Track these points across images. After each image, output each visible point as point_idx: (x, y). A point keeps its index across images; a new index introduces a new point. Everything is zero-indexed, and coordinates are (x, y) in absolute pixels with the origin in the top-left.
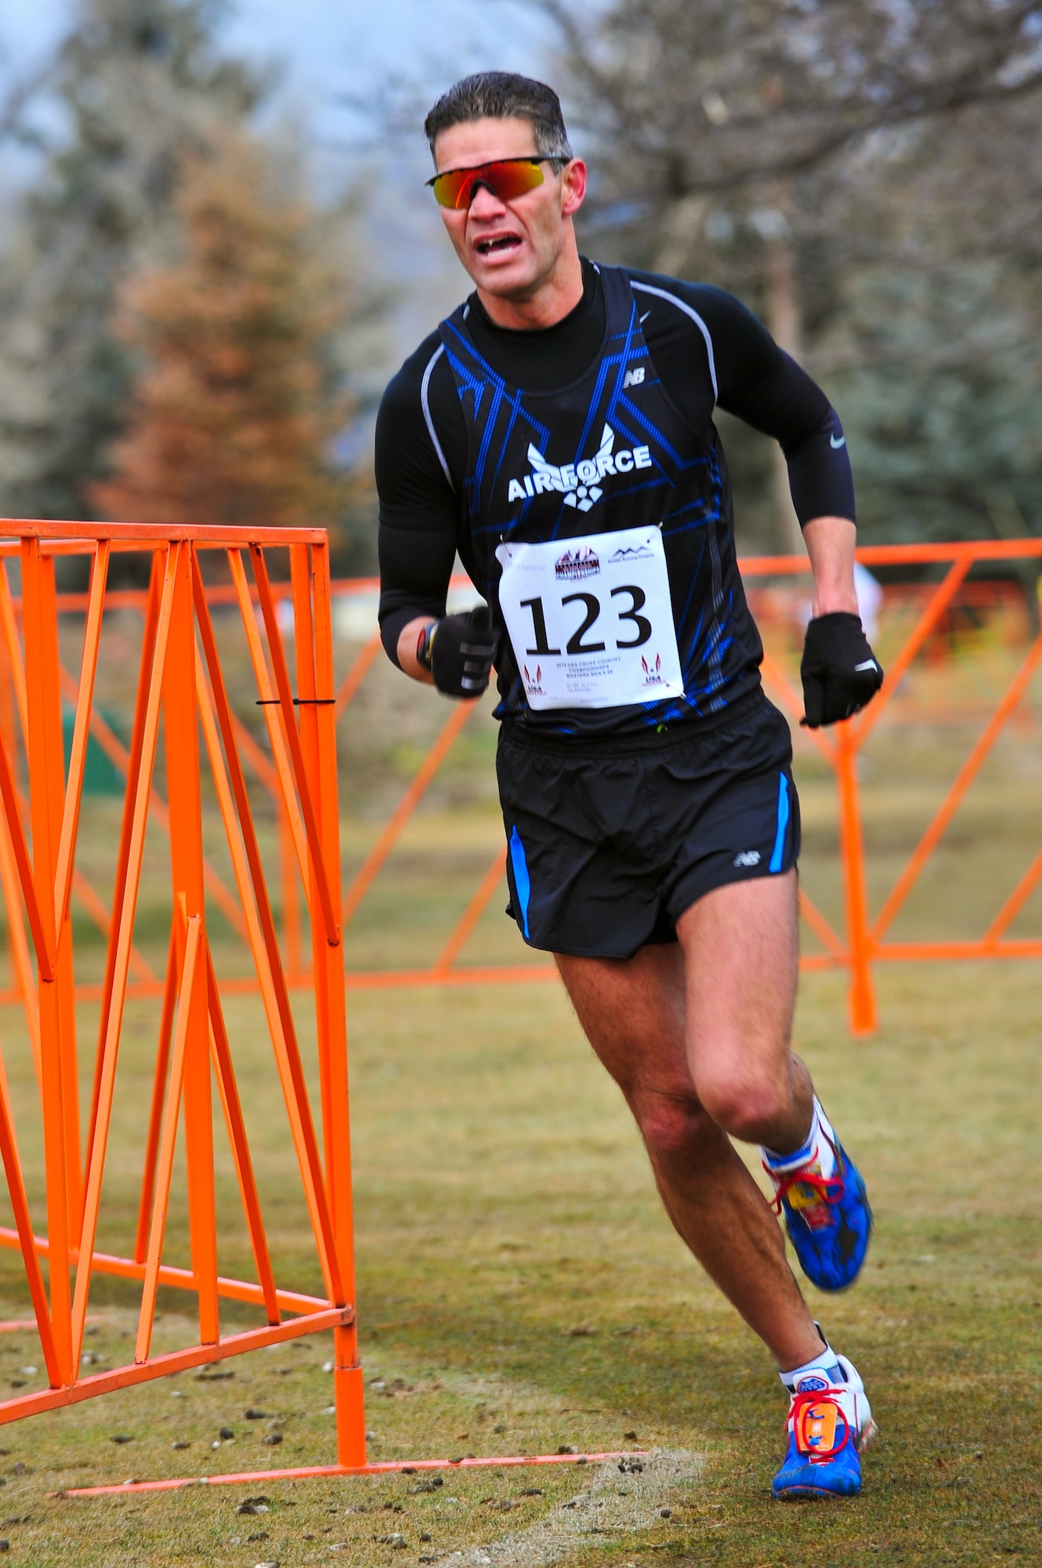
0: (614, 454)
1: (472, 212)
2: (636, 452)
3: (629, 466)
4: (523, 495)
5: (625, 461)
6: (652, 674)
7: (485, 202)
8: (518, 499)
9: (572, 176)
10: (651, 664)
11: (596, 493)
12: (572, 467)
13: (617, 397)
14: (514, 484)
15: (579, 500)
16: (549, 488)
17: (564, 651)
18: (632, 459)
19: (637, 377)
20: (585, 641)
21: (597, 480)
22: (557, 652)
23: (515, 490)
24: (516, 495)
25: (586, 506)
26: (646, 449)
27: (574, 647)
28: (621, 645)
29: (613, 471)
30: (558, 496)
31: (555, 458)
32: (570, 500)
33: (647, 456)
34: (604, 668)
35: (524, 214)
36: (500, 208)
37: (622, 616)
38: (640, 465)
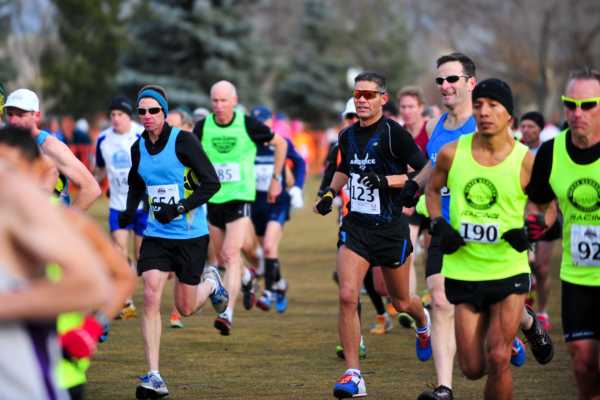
0: (368, 160)
1: (359, 100)
2: (372, 160)
3: (370, 163)
4: (353, 163)
5: (370, 162)
6: (374, 208)
7: (363, 99)
8: (352, 164)
9: (385, 97)
10: (374, 206)
11: (365, 167)
12: (361, 160)
13: (371, 147)
14: (352, 161)
15: (362, 168)
16: (357, 164)
17: (357, 199)
18: (371, 161)
19: (376, 144)
20: (361, 198)
21: (365, 164)
22: (356, 199)
23: (352, 162)
24: (352, 163)
25: (363, 169)
26: (374, 160)
27: (359, 199)
28: (368, 201)
29: (367, 163)
30: (359, 166)
31: (359, 158)
32: (360, 167)
33: (374, 161)
34: (364, 204)
35: (370, 103)
36: (365, 101)
37: (369, 195)
38: (373, 163)
